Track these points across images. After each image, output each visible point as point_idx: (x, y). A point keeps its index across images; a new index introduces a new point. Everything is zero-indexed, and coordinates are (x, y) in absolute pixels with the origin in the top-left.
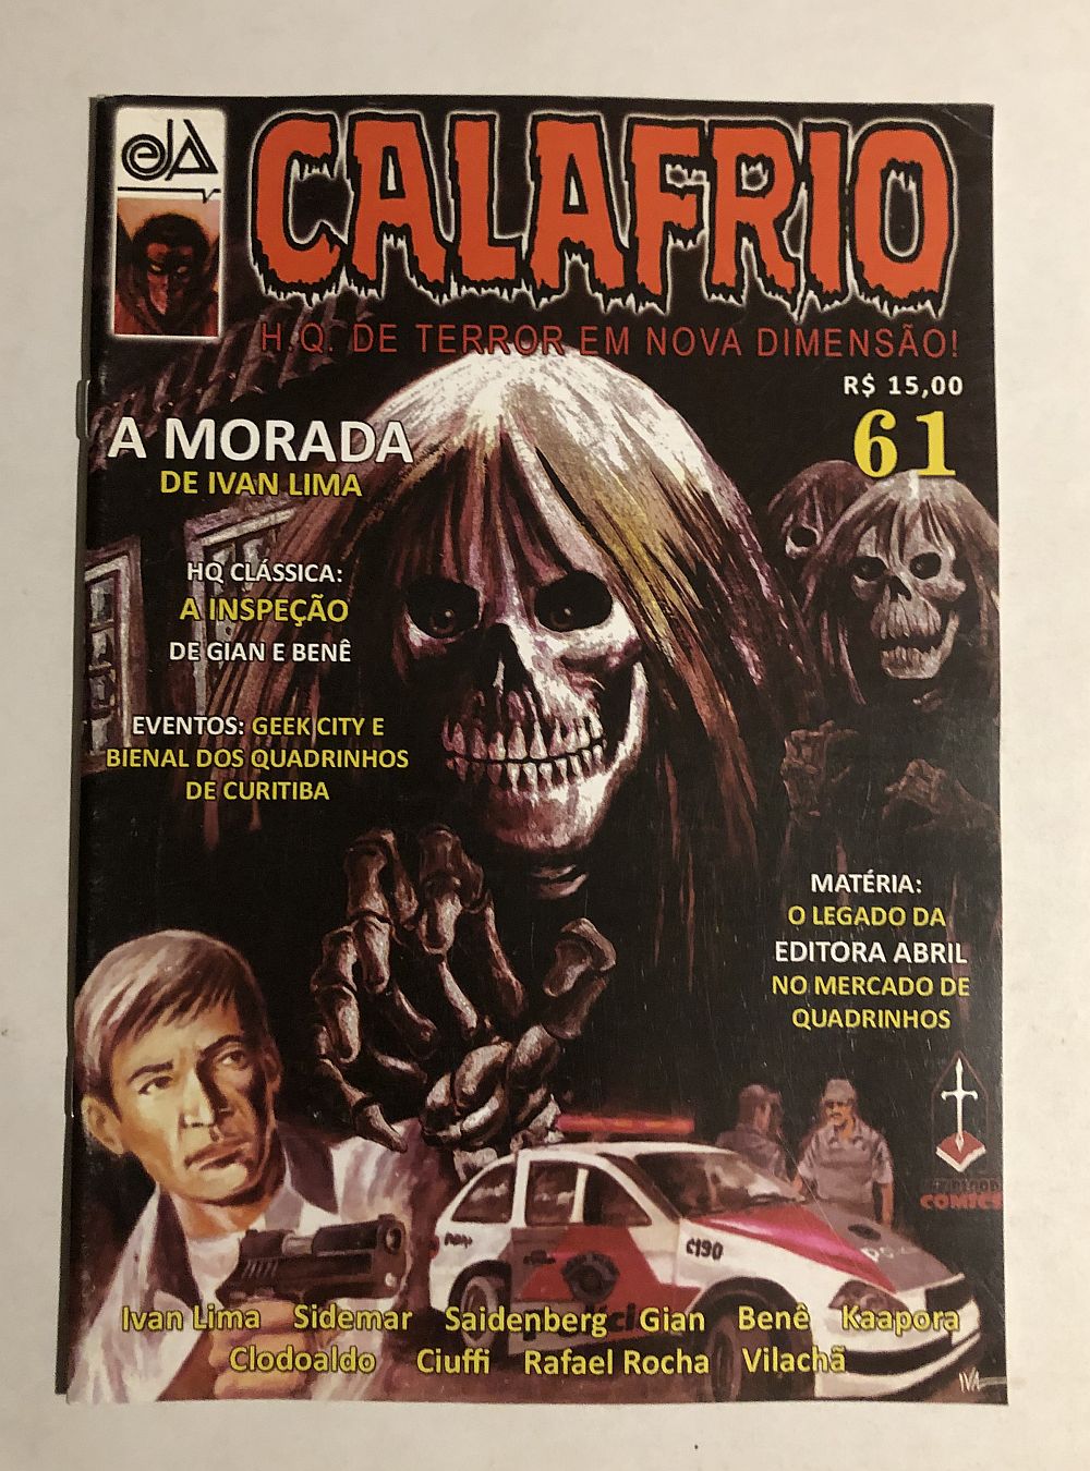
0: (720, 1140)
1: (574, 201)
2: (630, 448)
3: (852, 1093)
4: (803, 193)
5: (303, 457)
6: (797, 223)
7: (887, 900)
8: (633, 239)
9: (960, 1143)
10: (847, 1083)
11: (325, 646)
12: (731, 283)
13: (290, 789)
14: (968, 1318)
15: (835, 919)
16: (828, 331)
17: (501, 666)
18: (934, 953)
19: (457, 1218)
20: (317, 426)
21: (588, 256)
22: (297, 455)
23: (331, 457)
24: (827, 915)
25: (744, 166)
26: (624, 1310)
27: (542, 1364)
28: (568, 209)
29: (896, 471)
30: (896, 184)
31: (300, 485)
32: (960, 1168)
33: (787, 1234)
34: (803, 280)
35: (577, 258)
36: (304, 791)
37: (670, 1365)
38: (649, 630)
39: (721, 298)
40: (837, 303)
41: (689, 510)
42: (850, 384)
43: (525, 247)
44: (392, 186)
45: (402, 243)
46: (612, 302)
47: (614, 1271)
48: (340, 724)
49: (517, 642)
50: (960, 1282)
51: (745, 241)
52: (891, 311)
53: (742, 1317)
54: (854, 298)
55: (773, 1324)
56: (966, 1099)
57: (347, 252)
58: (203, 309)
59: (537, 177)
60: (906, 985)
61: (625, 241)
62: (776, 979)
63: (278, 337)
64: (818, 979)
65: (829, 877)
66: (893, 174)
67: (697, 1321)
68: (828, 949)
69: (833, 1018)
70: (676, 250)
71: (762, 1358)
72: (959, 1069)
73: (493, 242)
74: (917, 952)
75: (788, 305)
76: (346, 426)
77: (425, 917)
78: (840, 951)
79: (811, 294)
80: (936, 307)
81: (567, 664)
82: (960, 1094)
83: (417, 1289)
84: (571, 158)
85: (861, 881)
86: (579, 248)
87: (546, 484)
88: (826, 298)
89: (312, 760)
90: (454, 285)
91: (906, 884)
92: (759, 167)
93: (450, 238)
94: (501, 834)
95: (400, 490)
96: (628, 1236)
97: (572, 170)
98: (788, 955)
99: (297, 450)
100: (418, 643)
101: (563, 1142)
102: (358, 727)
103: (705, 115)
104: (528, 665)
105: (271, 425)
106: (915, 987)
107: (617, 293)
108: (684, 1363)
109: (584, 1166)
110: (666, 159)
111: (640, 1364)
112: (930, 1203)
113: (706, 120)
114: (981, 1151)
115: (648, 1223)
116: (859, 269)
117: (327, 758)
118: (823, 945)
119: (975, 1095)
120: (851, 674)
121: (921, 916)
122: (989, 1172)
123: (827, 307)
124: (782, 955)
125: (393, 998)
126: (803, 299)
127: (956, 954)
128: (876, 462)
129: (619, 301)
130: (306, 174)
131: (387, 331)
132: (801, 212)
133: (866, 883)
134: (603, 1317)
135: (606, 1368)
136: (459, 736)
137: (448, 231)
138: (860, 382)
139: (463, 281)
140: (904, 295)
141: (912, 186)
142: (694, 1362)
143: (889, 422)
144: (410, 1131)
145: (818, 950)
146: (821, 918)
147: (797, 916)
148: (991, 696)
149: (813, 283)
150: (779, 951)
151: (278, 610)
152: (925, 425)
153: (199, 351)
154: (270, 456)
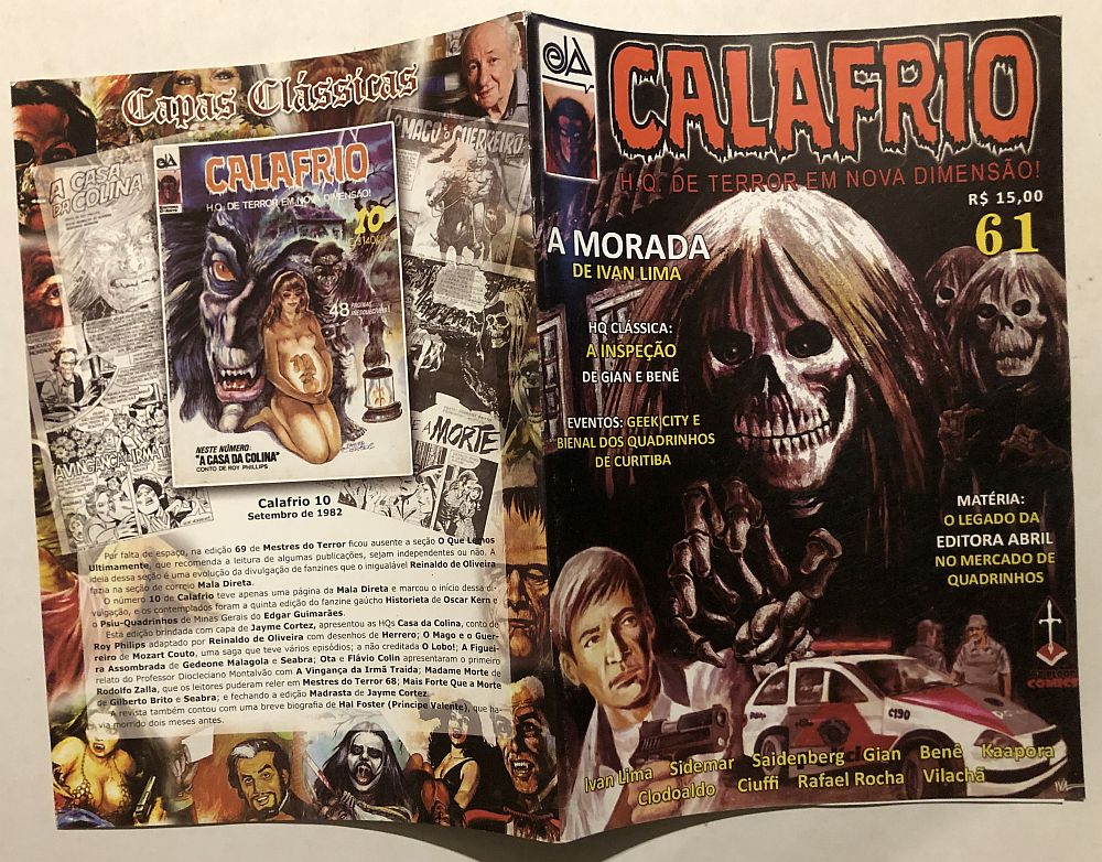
0: (907, 651)
1: (799, 97)
2: (839, 244)
3: (984, 623)
4: (941, 81)
5: (647, 257)
6: (937, 101)
7: (1003, 509)
8: (836, 118)
9: (1051, 649)
10: (981, 617)
11: (664, 373)
12: (897, 141)
13: (649, 459)
14: (1060, 749)
15: (972, 521)
16: (958, 167)
17: (767, 380)
18: (1033, 539)
19: (755, 704)
20: (654, 238)
21: (809, 130)
22: (644, 255)
23: (663, 257)
24: (967, 520)
25: (903, 68)
26: (854, 749)
27: (808, 782)
28: (796, 102)
29: (1001, 251)
30: (1000, 71)
31: (646, 275)
32: (1051, 663)
33: (948, 704)
34: (942, 136)
35: (803, 131)
36: (657, 460)
37: (882, 780)
38: (855, 354)
39: (891, 150)
40: (963, 149)
41: (877, 281)
42: (972, 199)
43: (771, 127)
44: (690, 91)
45: (698, 126)
46: (825, 156)
47: (848, 729)
48: (675, 419)
49: (776, 366)
50: (1053, 730)
51: (905, 114)
52: (998, 151)
53: (922, 752)
54: (974, 144)
55: (941, 755)
56: (1055, 624)
57: (667, 130)
58: (588, 162)
59: (776, 83)
60: (1016, 559)
61: (831, 120)
62: (937, 558)
63: (630, 181)
64: (963, 557)
65: (968, 497)
66: (998, 65)
67: (896, 754)
68: (968, 539)
69: (972, 580)
70: (862, 123)
71: (935, 775)
72: (1050, 606)
73: (752, 125)
74: (1022, 539)
75: (933, 152)
76: (671, 238)
77: (729, 532)
78: (976, 540)
79: (947, 144)
80: (1026, 148)
81: (807, 377)
82: (1050, 621)
83: (736, 746)
84: (796, 69)
85: (987, 499)
86: (804, 125)
87: (790, 269)
88: (956, 146)
89: (660, 441)
90: (730, 151)
91: (1015, 499)
92: (913, 67)
93: (726, 123)
94: (772, 481)
95: (703, 276)
96: (855, 707)
97: (797, 78)
98: (944, 544)
99: (644, 251)
100: (717, 369)
101: (814, 657)
102: (685, 421)
103: (879, 37)
104: (783, 379)
105: (629, 237)
106: (1022, 559)
107: (827, 151)
108: (890, 778)
109: (828, 670)
110: (854, 67)
111: (864, 780)
112: (1034, 684)
113: (878, 41)
114: (1065, 653)
115: (866, 700)
116: (977, 126)
117: (669, 440)
118: (965, 537)
119: (1059, 621)
120: (979, 376)
121: (1024, 518)
122: (1070, 666)
123: (957, 151)
124: (941, 544)
125: (714, 579)
126: (942, 148)
127: (1046, 538)
128: (990, 246)
129: (829, 156)
130: (641, 82)
131: (692, 180)
132: (939, 92)
133: (990, 500)
134: (842, 754)
135: (844, 783)
136: (744, 423)
137: (725, 119)
138: (979, 196)
139: (735, 148)
140: (1006, 140)
141: (1010, 71)
142: (895, 778)
143: (997, 221)
144: (728, 656)
145: (962, 540)
146: (964, 521)
147: (949, 520)
148: (1065, 384)
149: (948, 138)
150: (939, 542)
151: (637, 351)
152: (1019, 222)
153: (588, 188)
154: (629, 256)
